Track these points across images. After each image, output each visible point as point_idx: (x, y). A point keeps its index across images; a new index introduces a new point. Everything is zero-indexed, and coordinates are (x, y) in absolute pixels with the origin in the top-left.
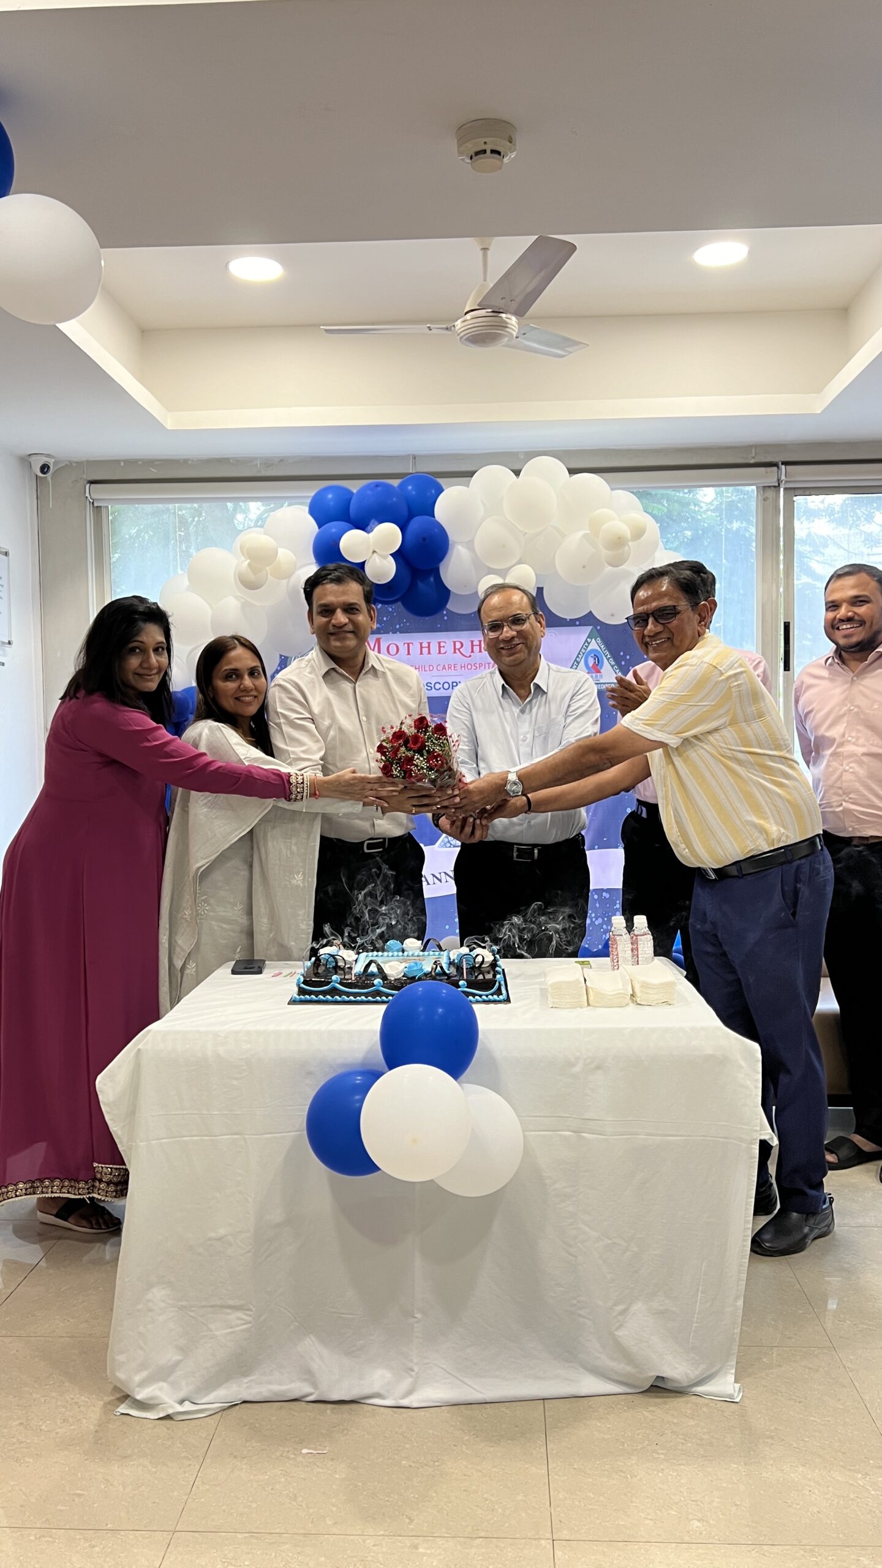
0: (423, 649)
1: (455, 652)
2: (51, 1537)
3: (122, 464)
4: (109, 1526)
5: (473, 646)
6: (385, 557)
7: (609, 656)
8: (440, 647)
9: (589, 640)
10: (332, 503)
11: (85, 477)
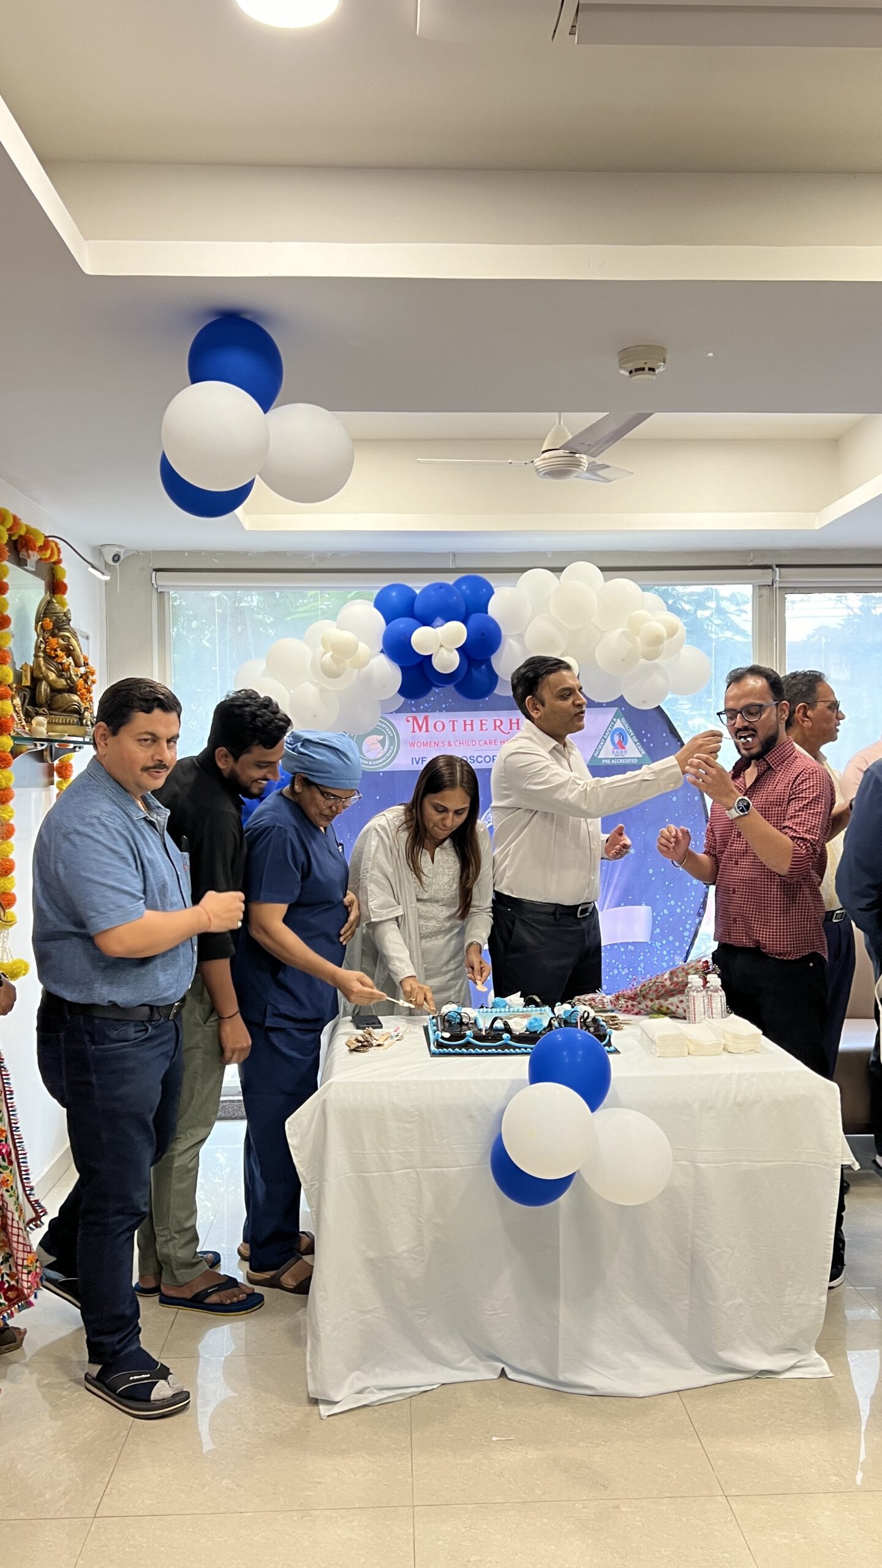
0: (467, 726)
1: (495, 729)
2: (310, 1516)
3: (186, 554)
4: (356, 1505)
5: (511, 724)
6: (450, 651)
7: (632, 734)
8: (482, 724)
9: (615, 720)
10: (395, 600)
11: (151, 565)
